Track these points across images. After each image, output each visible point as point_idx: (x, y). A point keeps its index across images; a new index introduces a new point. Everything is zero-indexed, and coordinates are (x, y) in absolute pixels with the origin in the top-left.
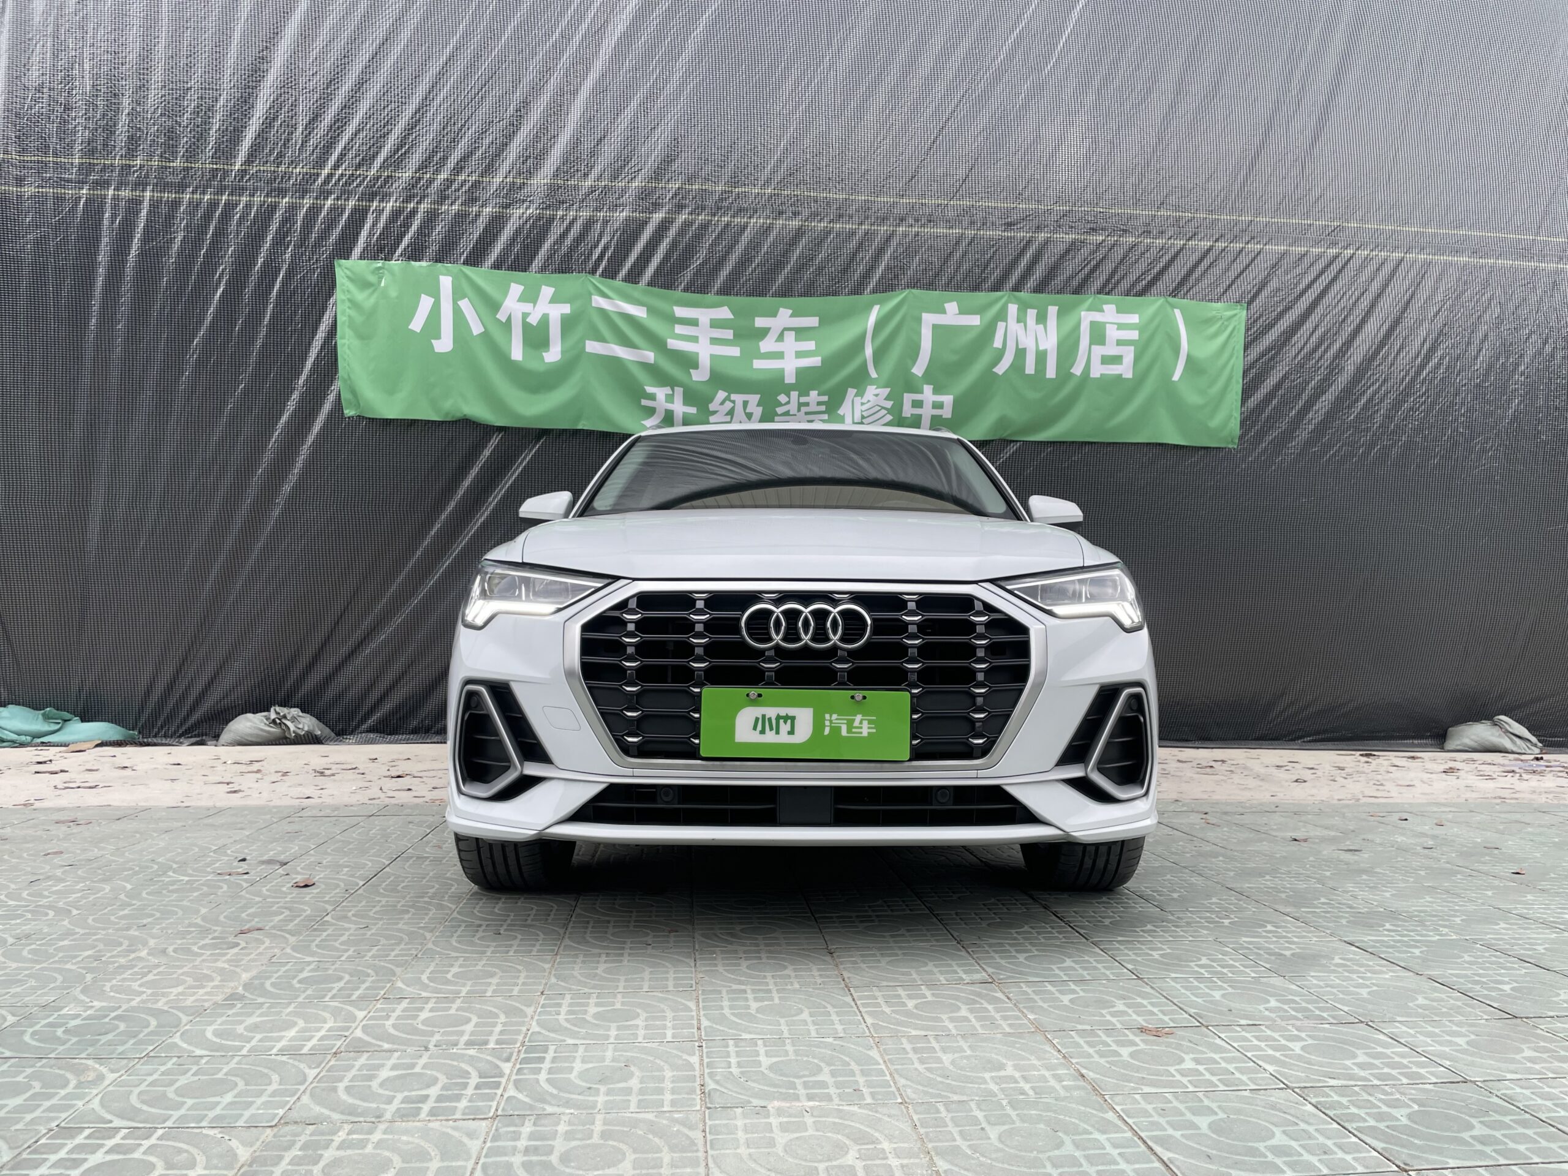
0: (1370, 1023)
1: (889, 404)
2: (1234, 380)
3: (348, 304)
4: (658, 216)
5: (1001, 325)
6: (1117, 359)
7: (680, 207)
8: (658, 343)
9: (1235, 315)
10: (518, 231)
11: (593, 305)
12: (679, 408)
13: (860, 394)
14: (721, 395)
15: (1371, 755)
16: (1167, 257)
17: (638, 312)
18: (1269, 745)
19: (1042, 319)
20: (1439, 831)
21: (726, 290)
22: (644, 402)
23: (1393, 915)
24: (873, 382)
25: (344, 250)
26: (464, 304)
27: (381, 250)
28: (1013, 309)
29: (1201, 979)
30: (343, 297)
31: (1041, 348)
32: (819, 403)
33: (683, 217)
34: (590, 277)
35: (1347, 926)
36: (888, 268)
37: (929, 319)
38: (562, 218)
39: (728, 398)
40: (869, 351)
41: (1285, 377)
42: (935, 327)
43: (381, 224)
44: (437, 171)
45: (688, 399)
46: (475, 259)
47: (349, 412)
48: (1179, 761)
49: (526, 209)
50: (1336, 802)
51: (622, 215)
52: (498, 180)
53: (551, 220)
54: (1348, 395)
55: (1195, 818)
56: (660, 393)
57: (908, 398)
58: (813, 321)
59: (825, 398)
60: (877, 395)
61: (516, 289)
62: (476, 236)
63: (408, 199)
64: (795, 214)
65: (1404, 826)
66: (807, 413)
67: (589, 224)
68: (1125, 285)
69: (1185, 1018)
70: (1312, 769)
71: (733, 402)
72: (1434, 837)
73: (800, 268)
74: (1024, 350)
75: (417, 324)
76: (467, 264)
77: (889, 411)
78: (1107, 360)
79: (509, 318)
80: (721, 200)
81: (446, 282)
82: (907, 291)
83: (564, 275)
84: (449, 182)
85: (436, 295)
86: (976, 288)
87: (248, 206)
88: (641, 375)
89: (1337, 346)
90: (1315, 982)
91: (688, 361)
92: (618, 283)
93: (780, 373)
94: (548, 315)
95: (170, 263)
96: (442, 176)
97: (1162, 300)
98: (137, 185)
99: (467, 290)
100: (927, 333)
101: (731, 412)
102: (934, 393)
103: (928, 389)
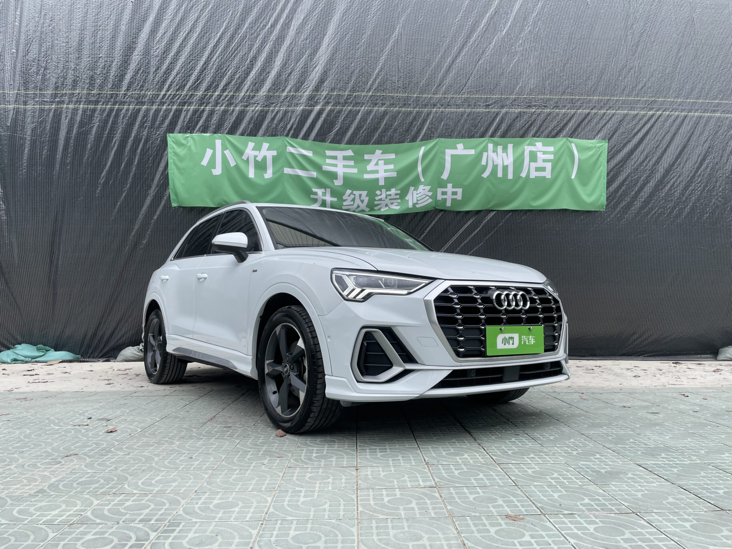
0: (638, 514)
1: (430, 194)
2: (602, 177)
3: (173, 154)
4: (318, 108)
5: (485, 154)
6: (543, 169)
7: (327, 103)
8: (318, 167)
9: (602, 145)
10: (252, 118)
11: (288, 151)
12: (329, 198)
13: (416, 189)
14: (349, 192)
15: (678, 363)
16: (567, 118)
17: (309, 154)
18: (626, 358)
19: (505, 149)
20: (704, 402)
21: (350, 142)
22: (312, 196)
23: (667, 449)
24: (422, 183)
25: (171, 129)
26: (227, 153)
27: (189, 128)
28: (491, 146)
29: (550, 486)
30: (171, 151)
31: (505, 164)
32: (396, 194)
33: (329, 108)
34: (286, 138)
35: (641, 455)
36: (428, 128)
37: (449, 153)
38: (273, 111)
39: (352, 193)
40: (420, 169)
41: (628, 176)
42: (452, 156)
43: (188, 117)
44: (214, 91)
45: (333, 194)
46: (232, 131)
47: (174, 205)
48: (577, 367)
49: (256, 107)
50: (653, 387)
51: (300, 108)
52: (242, 94)
53: (267, 112)
54: (661, 183)
55: (576, 396)
56: (320, 192)
57: (440, 191)
58: (393, 156)
59: (399, 192)
60: (424, 190)
61: (251, 145)
62: (232, 120)
63: (201, 105)
64: (383, 104)
65: (686, 400)
66: (390, 199)
67: (286, 112)
68: (546, 132)
69: (534, 510)
70: (645, 370)
71: (355, 195)
72: (700, 406)
73: (385, 130)
74: (497, 165)
75: (205, 162)
76: (228, 134)
77: (430, 197)
78: (538, 169)
79: (248, 159)
80: (347, 99)
81: (218, 143)
82: (438, 139)
83: (274, 137)
84: (220, 96)
85: (214, 148)
86: (471, 137)
87: (127, 110)
88: (310, 183)
89: (654, 159)
90: (614, 488)
91: (333, 176)
92: (299, 140)
93: (377, 180)
94: (266, 156)
95: (92, 137)
96: (217, 93)
97: (565, 139)
98: (77, 102)
99: (228, 146)
100: (448, 159)
101: (353, 200)
102: (453, 188)
103: (450, 186)
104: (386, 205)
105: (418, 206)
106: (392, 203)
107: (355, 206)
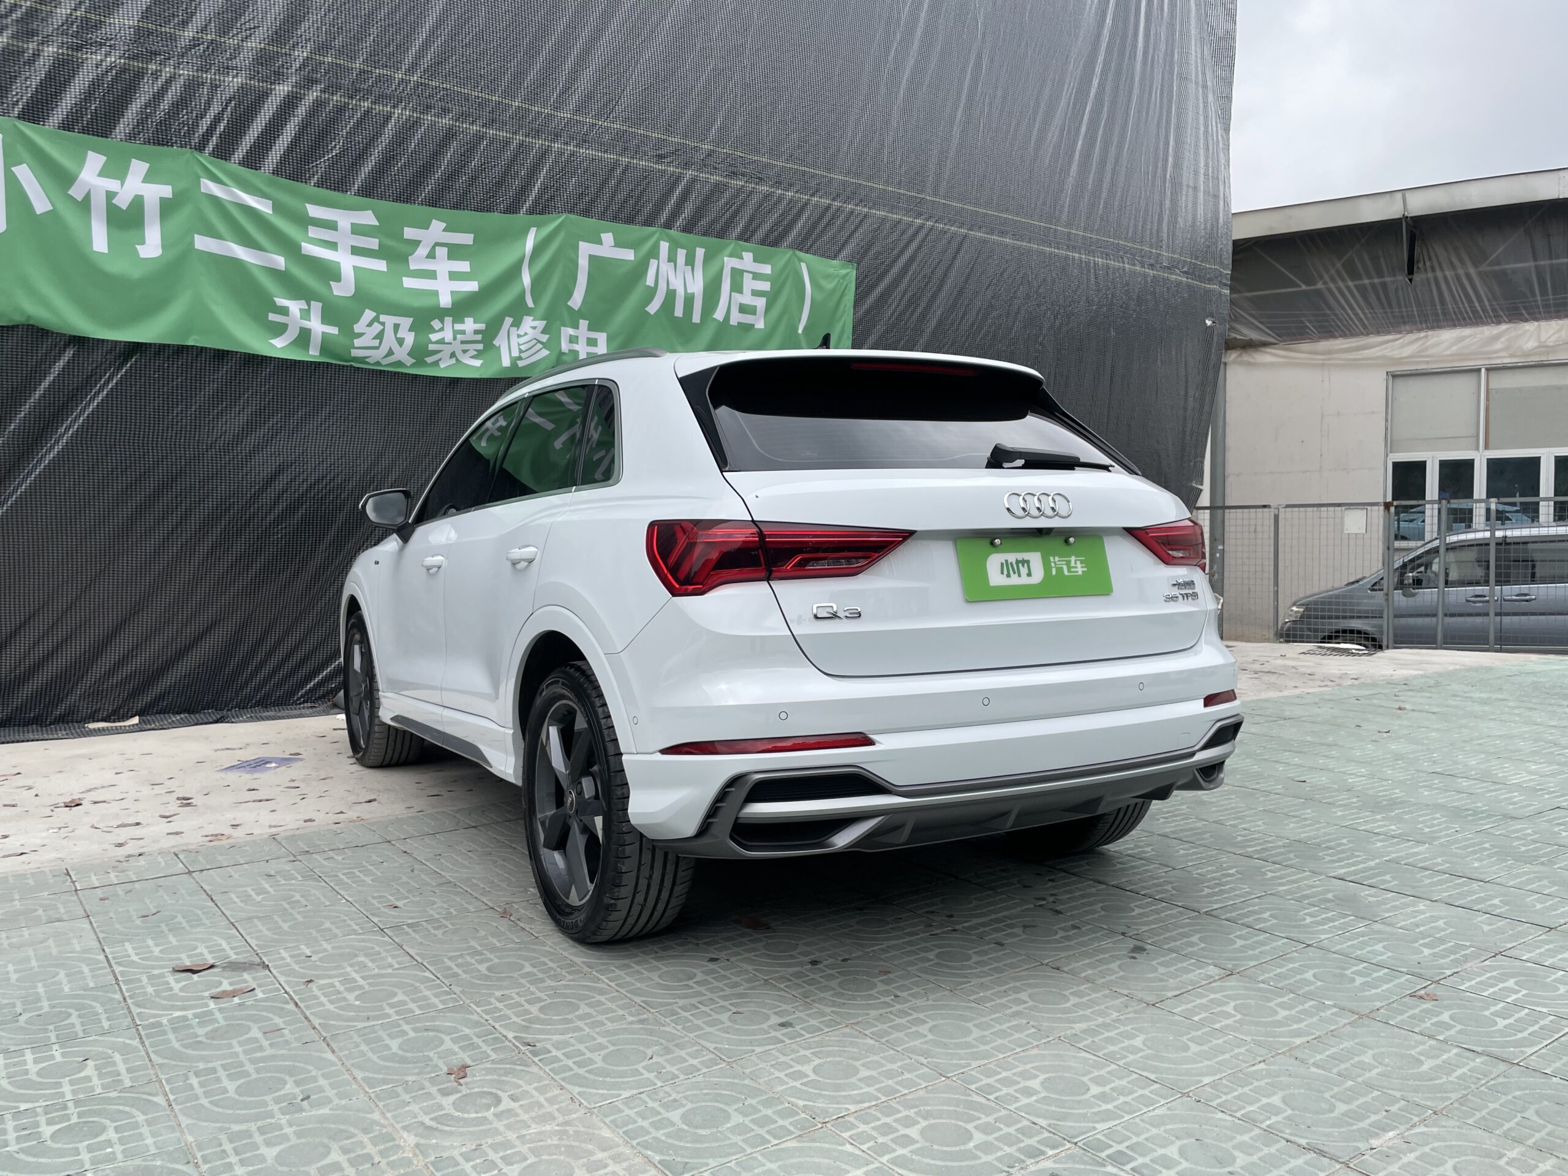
2: (845, 336)
4: (282, 89)
5: (653, 263)
6: (752, 310)
7: (309, 82)
8: (291, 248)
9: (848, 273)
10: (95, 84)
11: (203, 190)
12: (317, 326)
13: (517, 324)
14: (369, 315)
16: (795, 211)
17: (262, 206)
19: (690, 261)
21: (368, 191)
22: (272, 317)
24: (529, 312)
26: (23, 172)
28: (664, 246)
31: (689, 291)
32: (476, 332)
33: (313, 95)
34: (197, 155)
36: (544, 187)
37: (586, 249)
38: (156, 74)
39: (376, 319)
40: (526, 279)
41: (882, 336)
42: (592, 258)
45: (326, 319)
46: (32, 115)
49: (106, 56)
51: (234, 82)
52: (63, 11)
53: (140, 74)
56: (295, 307)
57: (565, 333)
58: (467, 239)
59: (482, 327)
60: (534, 328)
61: (95, 160)
62: (35, 82)
64: (445, 111)
66: (462, 342)
67: (192, 86)
68: (760, 234)
71: (383, 324)
73: (452, 176)
74: (675, 291)
76: (24, 119)
77: (546, 346)
78: (743, 309)
79: (87, 197)
80: (359, 80)
82: (564, 216)
83: (161, 148)
86: (630, 220)
88: (268, 283)
89: (919, 310)
91: (329, 272)
92: (233, 166)
93: (434, 295)
94: (142, 196)
97: (790, 252)
99: (24, 152)
100: (583, 263)
101: (380, 336)
102: (589, 330)
103: (584, 324)
104: (453, 355)
105: (521, 364)
106: (465, 351)
107: (384, 350)
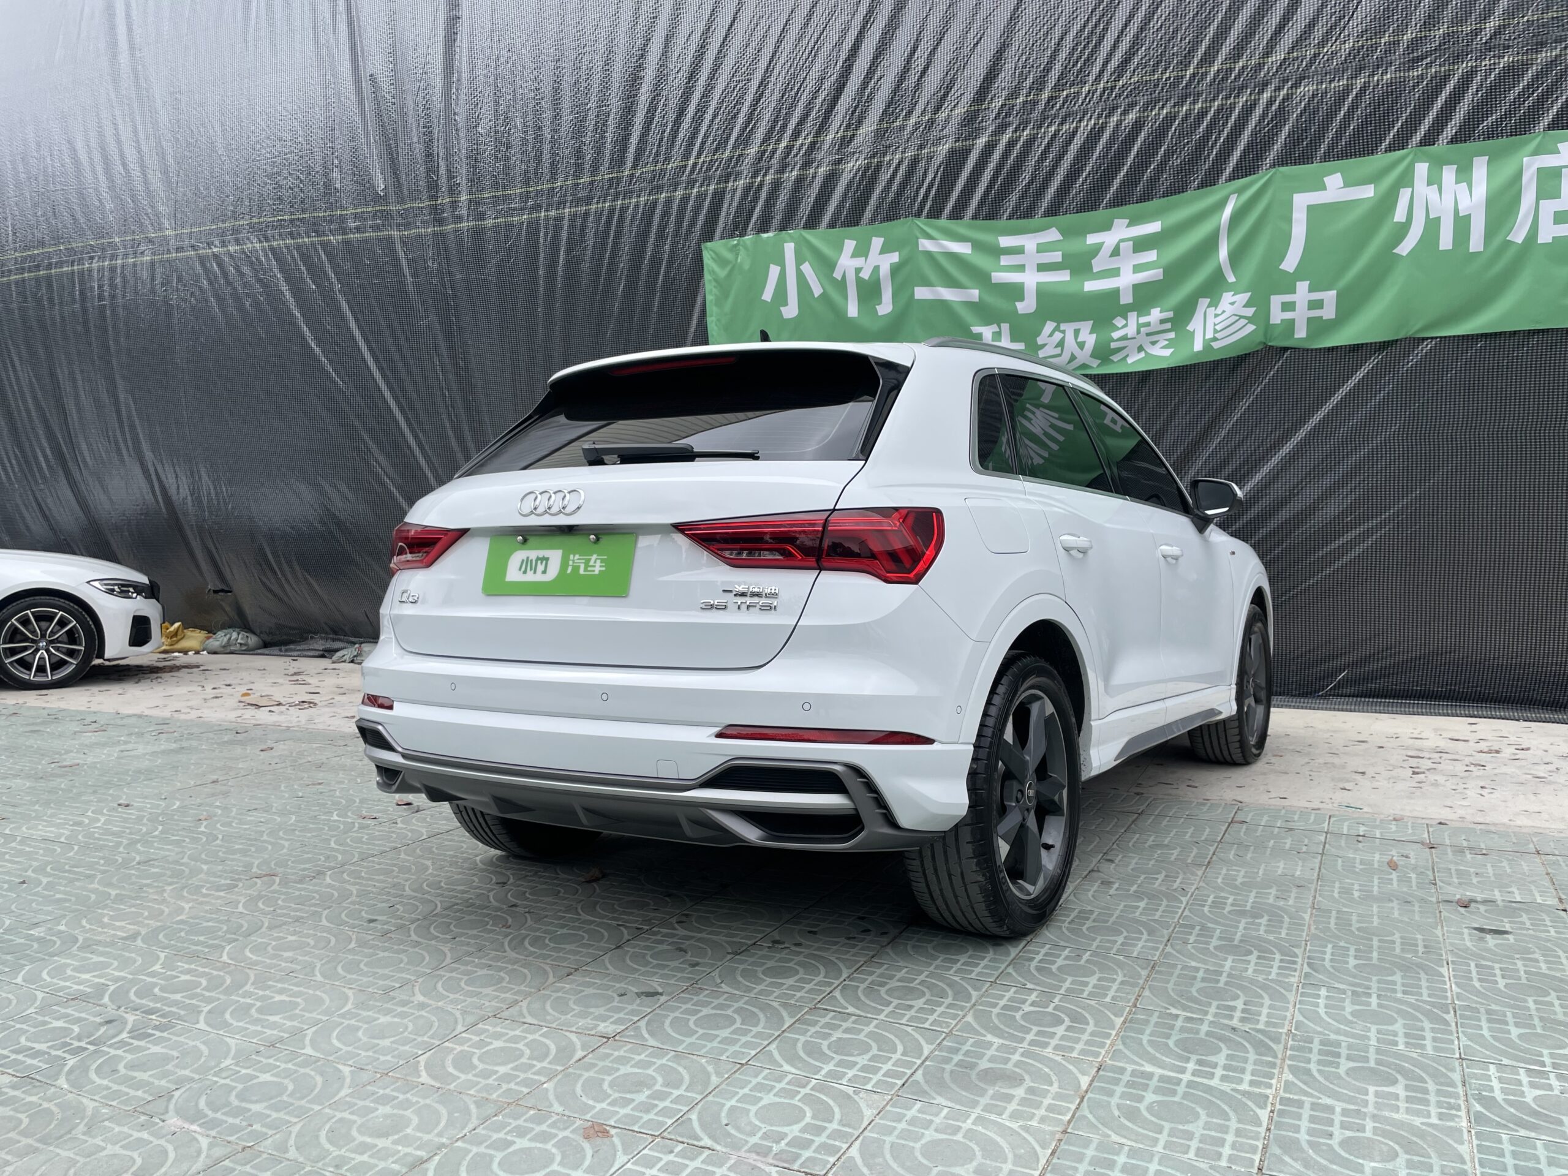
1: (1250, 312)
3: (714, 283)
4: (981, 142)
5: (1405, 195)
7: (1003, 127)
8: (982, 278)
10: (849, 187)
11: (919, 248)
13: (1214, 304)
14: (1050, 326)
17: (962, 249)
19: (1464, 175)
21: (1053, 211)
24: (1230, 287)
25: (708, 235)
26: (806, 268)
27: (738, 228)
28: (1422, 169)
30: (710, 278)
31: (1462, 212)
32: (1162, 321)
33: (1006, 138)
34: (915, 220)
36: (1248, 147)
37: (1302, 201)
38: (890, 163)
39: (1057, 329)
40: (1223, 253)
42: (1311, 209)
43: (735, 204)
44: (779, 141)
46: (812, 223)
49: (856, 161)
51: (945, 147)
52: (830, 137)
53: (878, 167)
56: (987, 332)
57: (1276, 301)
58: (1155, 227)
59: (1170, 314)
60: (1232, 304)
61: (850, 245)
62: (812, 199)
63: (755, 176)
64: (1132, 105)
66: (1148, 335)
67: (914, 164)
71: (1063, 332)
73: (1138, 168)
74: (1438, 219)
75: (768, 295)
76: (806, 228)
77: (1250, 320)
78: (1561, 218)
79: (844, 275)
80: (1048, 108)
81: (789, 248)
82: (1274, 170)
83: (892, 222)
84: (789, 149)
85: (782, 264)
86: (1369, 149)
87: (637, 206)
88: (967, 315)
91: (1016, 292)
92: (943, 222)
93: (1115, 293)
94: (879, 266)
95: (585, 266)
96: (783, 144)
98: (559, 203)
99: (807, 253)
100: (1300, 217)
101: (1061, 344)
102: (1310, 291)
103: (1302, 286)
104: (1140, 349)
105: (1216, 345)
106: (1154, 343)
107: (1066, 356)
